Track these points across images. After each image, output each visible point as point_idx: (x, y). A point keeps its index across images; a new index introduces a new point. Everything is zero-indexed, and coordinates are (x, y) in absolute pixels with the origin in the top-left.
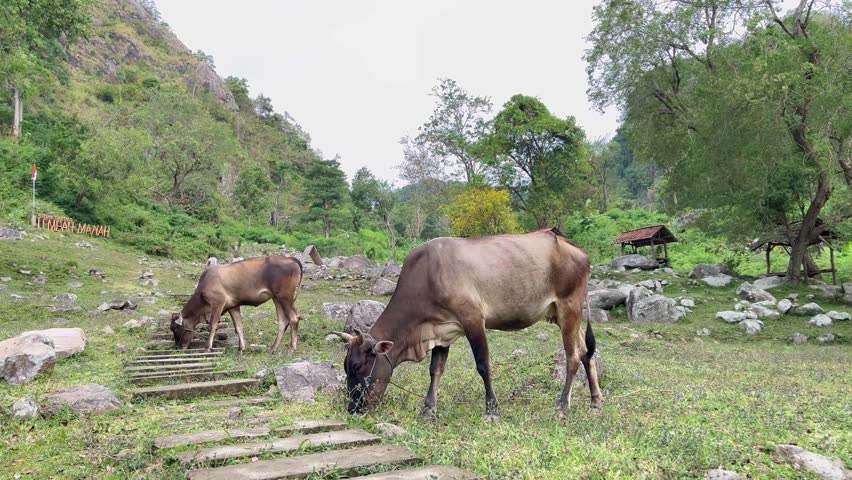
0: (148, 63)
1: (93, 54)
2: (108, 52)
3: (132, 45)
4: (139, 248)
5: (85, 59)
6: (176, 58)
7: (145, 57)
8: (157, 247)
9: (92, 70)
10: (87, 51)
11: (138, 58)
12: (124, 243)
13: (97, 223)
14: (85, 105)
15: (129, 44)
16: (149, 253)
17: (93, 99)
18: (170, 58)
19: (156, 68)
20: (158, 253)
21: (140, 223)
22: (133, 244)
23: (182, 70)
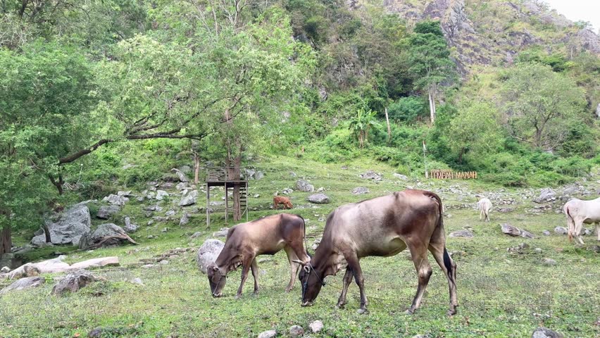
0: (539, 44)
1: (498, 51)
2: (508, 47)
3: (526, 35)
4: (499, 183)
5: (492, 57)
6: (561, 33)
7: (536, 41)
8: (512, 181)
9: (497, 63)
10: (494, 51)
11: (531, 42)
12: (488, 181)
13: (473, 169)
14: (490, 89)
15: (523, 35)
16: (506, 185)
17: (495, 83)
18: (556, 35)
19: (545, 46)
20: (513, 185)
21: (504, 165)
22: (493, 181)
23: (565, 41)
